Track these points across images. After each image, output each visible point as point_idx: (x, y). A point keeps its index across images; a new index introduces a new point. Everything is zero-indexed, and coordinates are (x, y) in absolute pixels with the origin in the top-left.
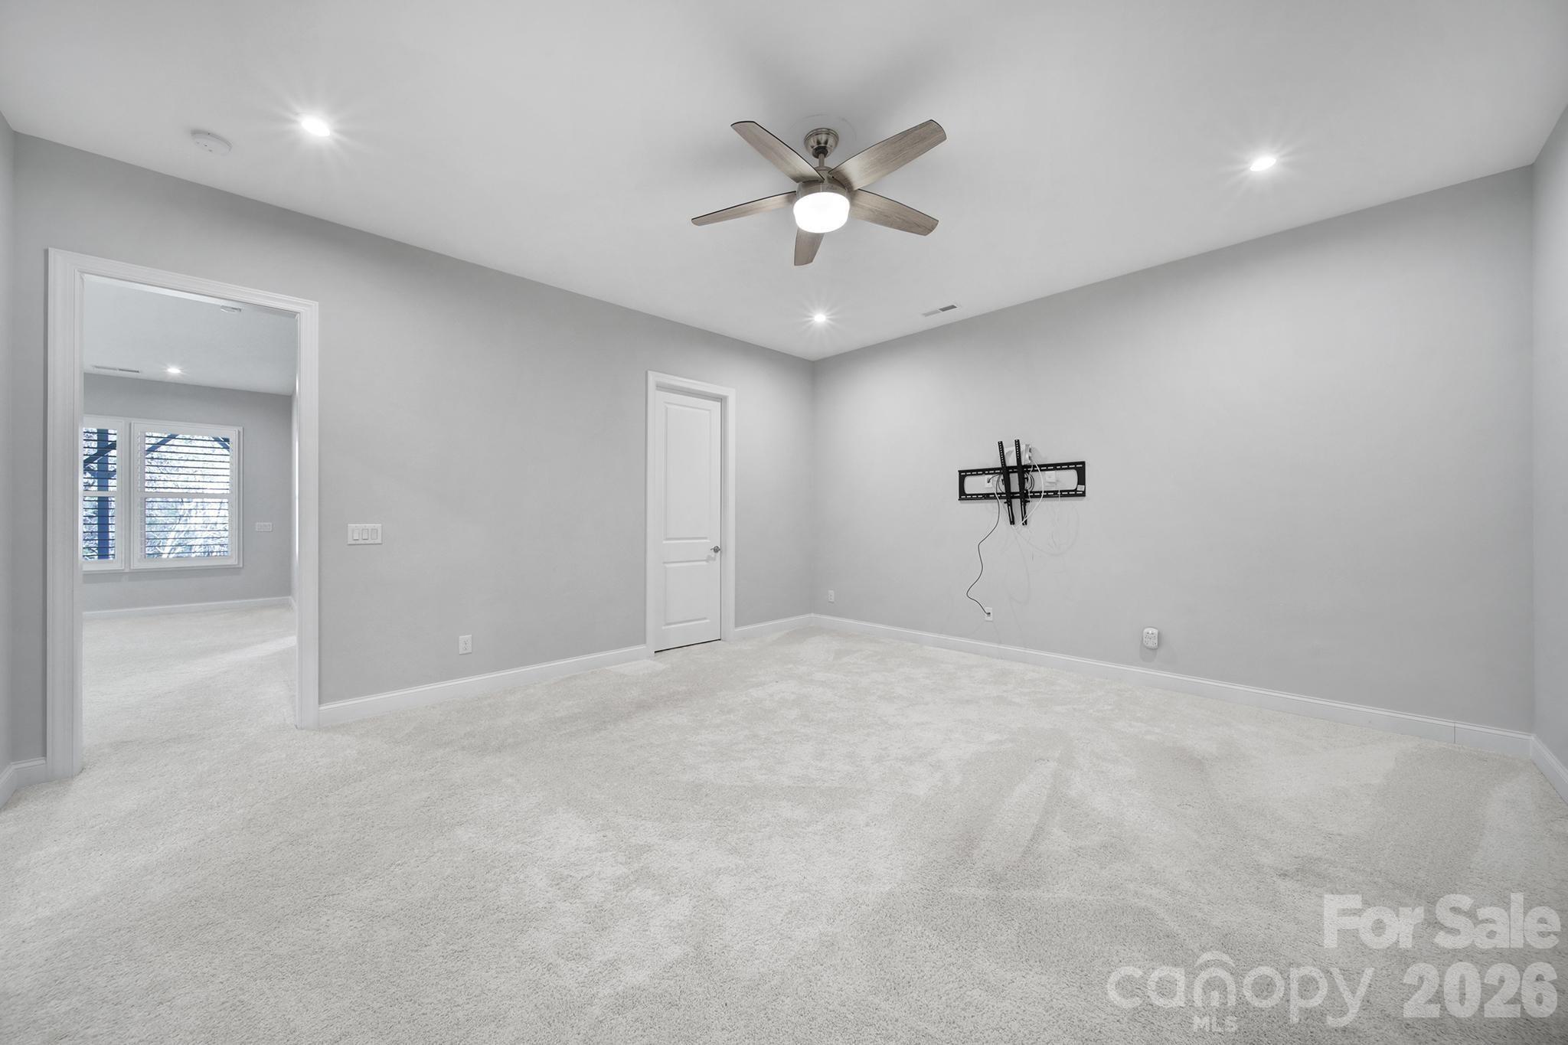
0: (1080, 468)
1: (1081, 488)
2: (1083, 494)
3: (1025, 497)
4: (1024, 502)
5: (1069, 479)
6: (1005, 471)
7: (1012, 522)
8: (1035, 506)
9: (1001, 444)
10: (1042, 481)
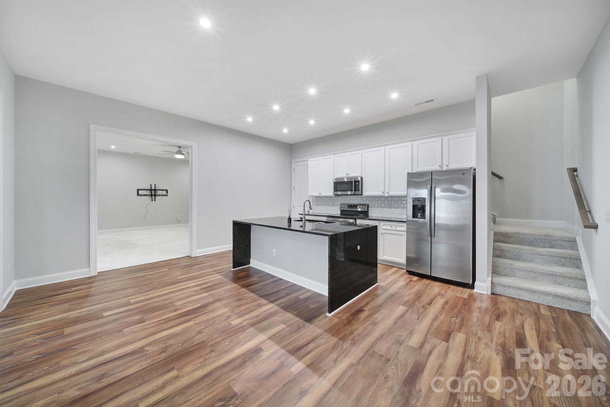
0: (167, 191)
1: (167, 194)
2: (167, 195)
3: (155, 195)
4: (155, 197)
5: (165, 193)
6: (151, 190)
7: (152, 201)
8: (157, 197)
9: (151, 185)
10: (159, 193)
